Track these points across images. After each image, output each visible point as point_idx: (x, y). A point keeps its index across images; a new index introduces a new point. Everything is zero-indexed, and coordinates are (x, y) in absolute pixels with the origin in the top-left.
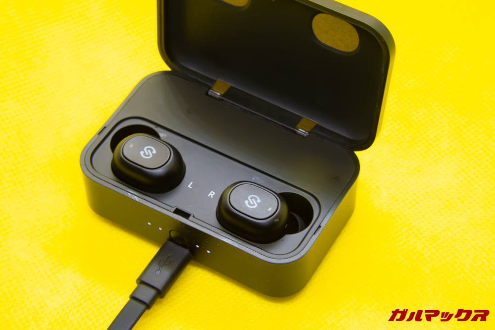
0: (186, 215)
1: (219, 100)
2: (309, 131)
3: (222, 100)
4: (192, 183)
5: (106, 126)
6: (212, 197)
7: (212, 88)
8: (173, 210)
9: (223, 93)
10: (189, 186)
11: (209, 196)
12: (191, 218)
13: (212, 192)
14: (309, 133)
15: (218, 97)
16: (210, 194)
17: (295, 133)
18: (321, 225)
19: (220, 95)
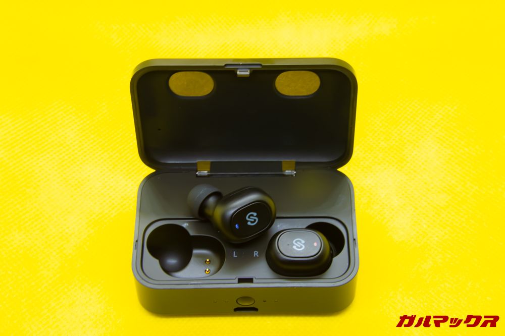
0: (250, 280)
1: (208, 176)
2: (294, 169)
3: (211, 175)
4: (234, 252)
5: (137, 239)
6: (258, 256)
7: (198, 170)
8: (237, 281)
9: (209, 170)
10: (234, 256)
11: (255, 256)
12: (255, 280)
13: (255, 252)
14: (295, 170)
15: (207, 174)
16: (255, 254)
17: (284, 175)
18: (355, 237)
19: (208, 172)
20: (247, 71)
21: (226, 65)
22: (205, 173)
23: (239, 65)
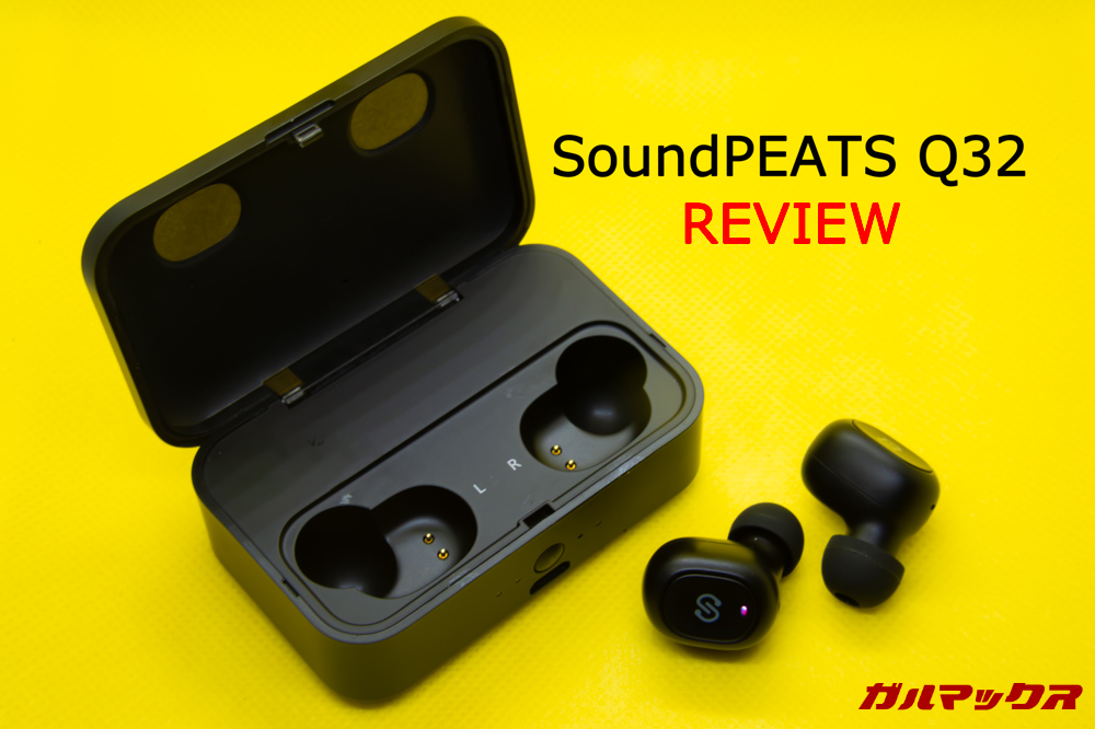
0: (546, 511)
1: (308, 394)
2: (450, 288)
3: (312, 390)
4: (475, 486)
5: (281, 580)
6: (519, 465)
7: (280, 394)
8: (524, 526)
9: (300, 382)
10: (481, 492)
11: (515, 469)
12: (554, 506)
13: (509, 462)
14: (452, 290)
15: (301, 393)
16: (512, 466)
17: (442, 309)
18: (650, 332)
19: (302, 388)
20: (313, 129)
21: (269, 137)
22: (297, 392)
23: (289, 125)
